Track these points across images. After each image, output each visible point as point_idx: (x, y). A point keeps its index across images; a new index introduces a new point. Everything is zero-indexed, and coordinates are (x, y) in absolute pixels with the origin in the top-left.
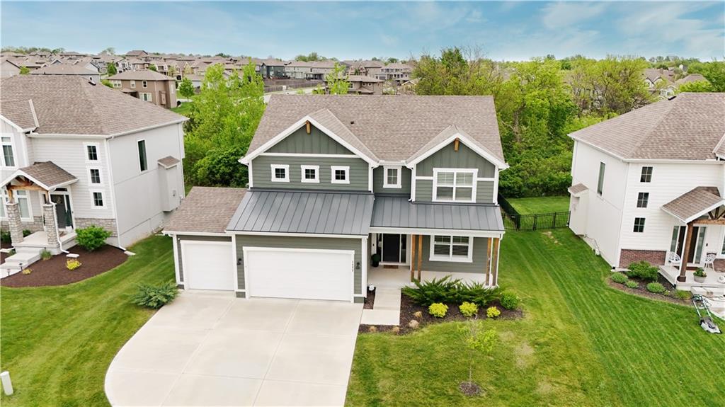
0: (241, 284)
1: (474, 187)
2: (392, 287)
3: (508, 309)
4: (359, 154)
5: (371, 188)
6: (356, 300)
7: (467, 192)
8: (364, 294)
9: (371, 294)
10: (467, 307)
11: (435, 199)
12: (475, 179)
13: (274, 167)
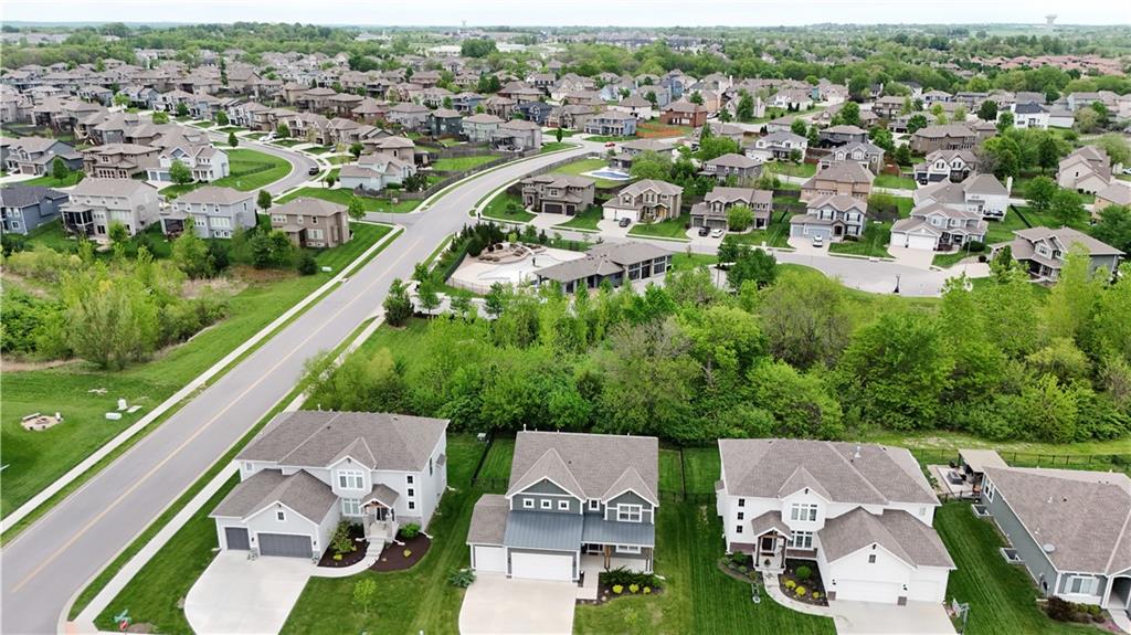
0: (510, 571)
1: (641, 514)
2: (594, 571)
3: (655, 588)
4: (573, 495)
5: (581, 513)
6: (574, 581)
7: (637, 517)
8: (578, 578)
9: (582, 576)
10: (634, 588)
11: (618, 519)
12: (641, 510)
13: (525, 500)
